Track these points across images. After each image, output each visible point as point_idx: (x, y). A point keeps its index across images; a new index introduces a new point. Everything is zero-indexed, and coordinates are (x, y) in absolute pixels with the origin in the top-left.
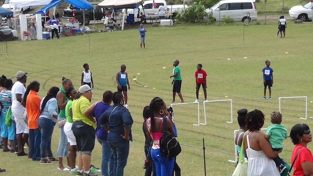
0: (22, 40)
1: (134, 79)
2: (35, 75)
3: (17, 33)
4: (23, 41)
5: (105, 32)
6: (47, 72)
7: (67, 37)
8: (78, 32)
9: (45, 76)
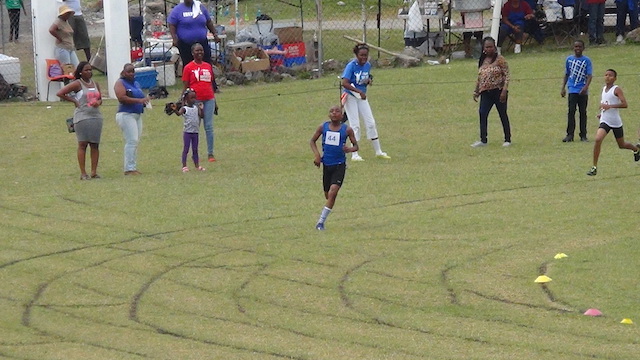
0: (43, 98)
1: (542, 279)
2: (97, 258)
3: (17, 69)
4: (47, 103)
5: (413, 64)
6: (152, 244)
7: (241, 89)
8: (295, 67)
9: (140, 262)
